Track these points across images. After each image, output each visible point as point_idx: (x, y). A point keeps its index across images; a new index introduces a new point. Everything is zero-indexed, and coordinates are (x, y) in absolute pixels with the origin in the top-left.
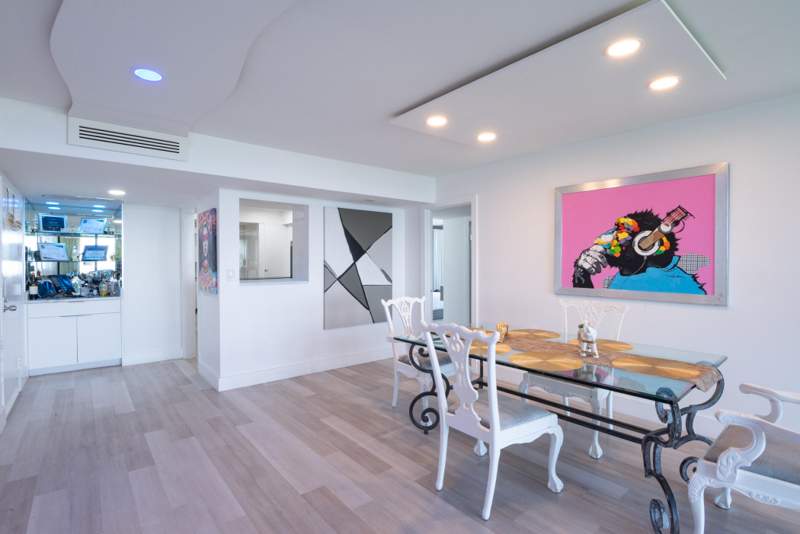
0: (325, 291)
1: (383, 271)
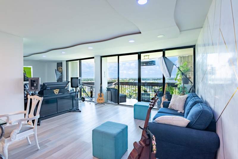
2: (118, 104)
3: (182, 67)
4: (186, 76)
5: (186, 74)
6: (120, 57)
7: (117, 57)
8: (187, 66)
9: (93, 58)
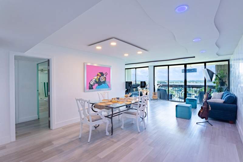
2: (168, 100)
3: (219, 74)
4: (222, 81)
5: (222, 79)
6: (170, 66)
7: (167, 66)
8: (223, 73)
9: (148, 67)
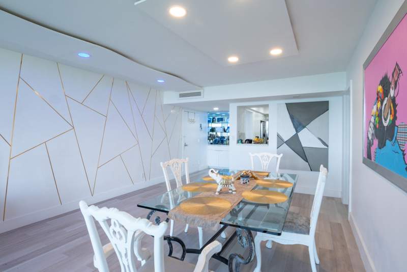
0: (278, 148)
1: (320, 139)
